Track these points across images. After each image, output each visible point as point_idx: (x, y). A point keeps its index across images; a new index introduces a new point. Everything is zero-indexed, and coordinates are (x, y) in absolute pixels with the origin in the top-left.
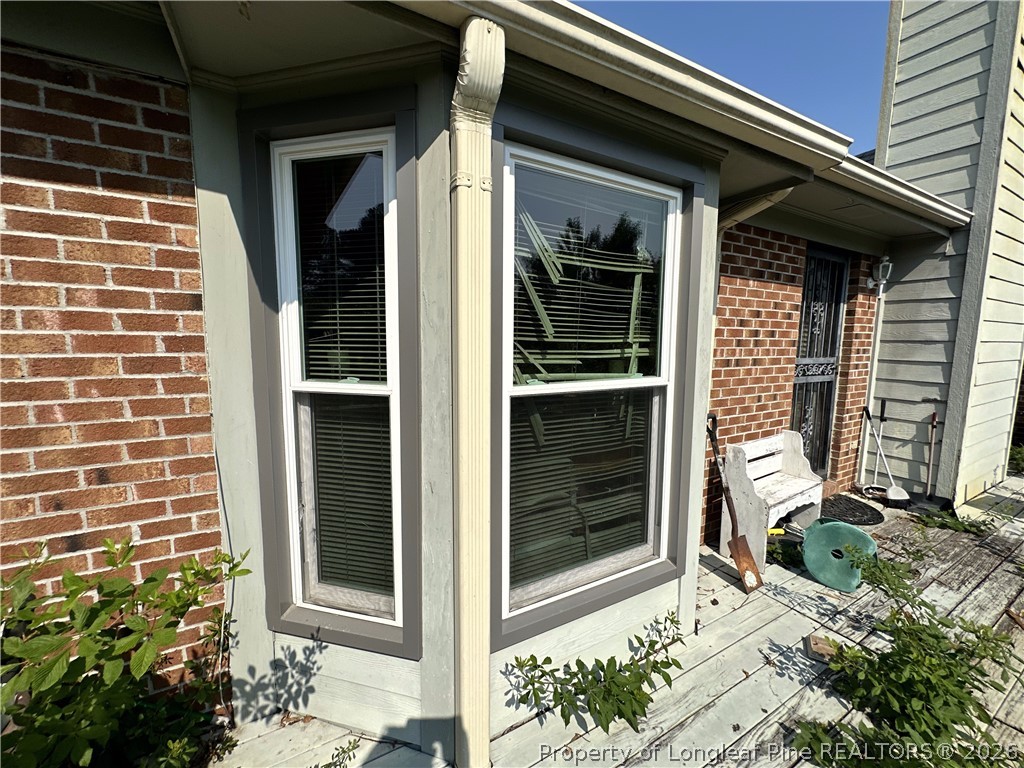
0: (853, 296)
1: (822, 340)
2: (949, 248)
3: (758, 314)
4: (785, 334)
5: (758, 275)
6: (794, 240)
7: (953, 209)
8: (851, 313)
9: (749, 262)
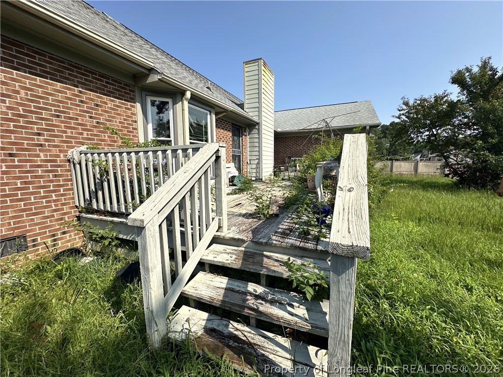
0: (242, 136)
1: (237, 145)
2: (257, 127)
3: (223, 137)
4: (229, 142)
5: (223, 129)
6: (229, 122)
7: (255, 119)
8: (242, 140)
9: (221, 126)
